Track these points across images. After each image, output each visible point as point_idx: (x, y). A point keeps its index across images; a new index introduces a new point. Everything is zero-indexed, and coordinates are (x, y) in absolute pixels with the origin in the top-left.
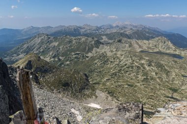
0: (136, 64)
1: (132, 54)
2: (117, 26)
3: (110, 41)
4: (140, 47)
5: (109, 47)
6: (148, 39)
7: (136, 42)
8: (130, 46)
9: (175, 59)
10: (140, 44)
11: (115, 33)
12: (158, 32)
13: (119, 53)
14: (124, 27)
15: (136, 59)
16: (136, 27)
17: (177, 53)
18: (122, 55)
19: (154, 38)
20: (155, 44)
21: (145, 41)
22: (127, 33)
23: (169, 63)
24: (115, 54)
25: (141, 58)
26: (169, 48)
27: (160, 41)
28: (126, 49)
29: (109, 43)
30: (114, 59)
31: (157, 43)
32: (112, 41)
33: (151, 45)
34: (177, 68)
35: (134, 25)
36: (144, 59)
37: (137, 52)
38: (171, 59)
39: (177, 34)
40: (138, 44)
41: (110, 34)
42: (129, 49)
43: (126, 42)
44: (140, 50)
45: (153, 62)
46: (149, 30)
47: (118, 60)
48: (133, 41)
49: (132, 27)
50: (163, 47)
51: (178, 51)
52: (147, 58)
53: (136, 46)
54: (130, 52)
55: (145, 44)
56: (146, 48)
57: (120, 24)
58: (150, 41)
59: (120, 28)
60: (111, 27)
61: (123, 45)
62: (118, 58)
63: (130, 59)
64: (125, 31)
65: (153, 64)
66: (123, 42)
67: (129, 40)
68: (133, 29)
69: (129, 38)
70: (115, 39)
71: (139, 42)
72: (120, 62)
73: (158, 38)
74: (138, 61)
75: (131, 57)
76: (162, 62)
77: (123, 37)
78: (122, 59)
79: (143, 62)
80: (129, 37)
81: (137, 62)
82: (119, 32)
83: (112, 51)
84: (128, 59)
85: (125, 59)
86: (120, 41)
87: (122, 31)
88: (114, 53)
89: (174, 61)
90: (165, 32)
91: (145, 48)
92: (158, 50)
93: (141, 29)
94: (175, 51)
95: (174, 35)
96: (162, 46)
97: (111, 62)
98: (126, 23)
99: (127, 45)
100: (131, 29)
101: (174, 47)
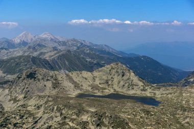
0: (71, 124)
1: (60, 102)
2: (24, 43)
3: (10, 77)
4: (77, 86)
5: (7, 91)
6: (90, 68)
7: (67, 75)
8: (56, 85)
9: (147, 107)
10: (75, 80)
11: (20, 57)
12: (109, 53)
13: (32, 102)
14: (39, 45)
15: (70, 112)
16: (64, 43)
17: (149, 95)
18: (39, 108)
19: (101, 66)
20: (105, 78)
21: (86, 74)
22: (47, 57)
23: (135, 116)
24: (24, 106)
25: (80, 111)
26: (132, 85)
27: (113, 71)
28: (47, 93)
29: (6, 82)
30: (22, 117)
31: (110, 77)
32: (15, 76)
33: (97, 82)
34: (151, 125)
35: (61, 40)
36: (87, 112)
37: (71, 98)
38: (139, 107)
39: (143, 57)
40: (71, 79)
41: (8, 61)
42: (54, 92)
43: (45, 78)
44: (78, 92)
45: (106, 117)
46: (91, 49)
47: (30, 120)
48: (61, 75)
49: (56, 45)
50: (122, 83)
51: (149, 90)
52: (93, 110)
53: (67, 84)
54: (55, 99)
55: (87, 80)
56: (90, 89)
57: (30, 38)
58: (96, 73)
59: (30, 47)
60: (10, 45)
61: (41, 84)
62: (31, 114)
63: (58, 114)
64: (41, 54)
65: (106, 121)
66: (40, 77)
67: (52, 73)
68: (59, 48)
69: (52, 68)
70: (21, 71)
71: (74, 75)
72: (36, 122)
73: (109, 67)
74: (74, 117)
75: (59, 110)
76: (122, 115)
77: (38, 66)
78: (39, 115)
79: (85, 118)
80: (51, 66)
81: (73, 120)
82: (29, 56)
83: (15, 100)
84: (53, 114)
85: (46, 116)
86: (31, 76)
87: (35, 54)
88: (20, 103)
89: (143, 110)
90: (122, 53)
91: (86, 87)
92: (112, 91)
93: (75, 48)
94: (144, 90)
95: (138, 58)
96: (119, 82)
97: (15, 125)
98: (43, 36)
99: (49, 84)
100: (55, 49)
101: (141, 84)
